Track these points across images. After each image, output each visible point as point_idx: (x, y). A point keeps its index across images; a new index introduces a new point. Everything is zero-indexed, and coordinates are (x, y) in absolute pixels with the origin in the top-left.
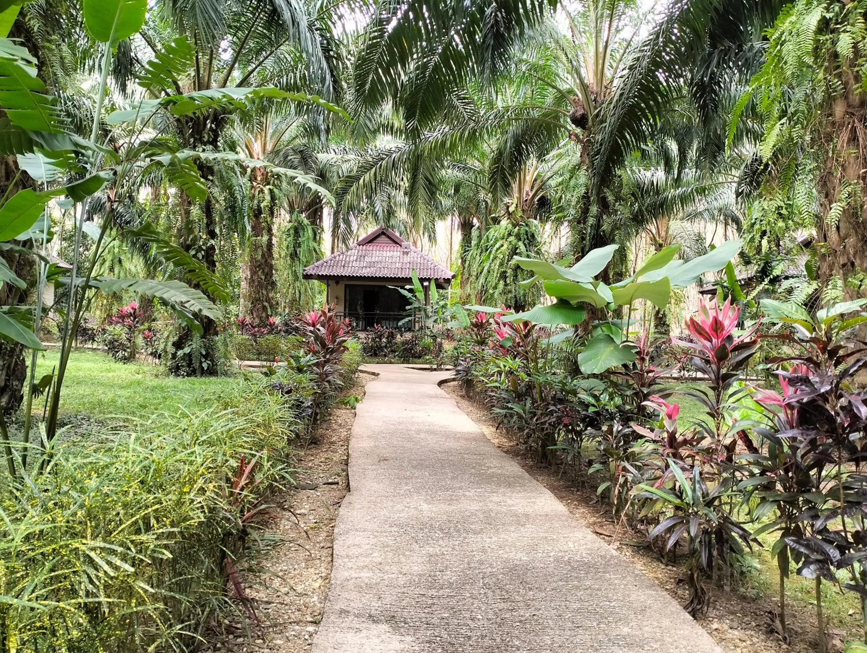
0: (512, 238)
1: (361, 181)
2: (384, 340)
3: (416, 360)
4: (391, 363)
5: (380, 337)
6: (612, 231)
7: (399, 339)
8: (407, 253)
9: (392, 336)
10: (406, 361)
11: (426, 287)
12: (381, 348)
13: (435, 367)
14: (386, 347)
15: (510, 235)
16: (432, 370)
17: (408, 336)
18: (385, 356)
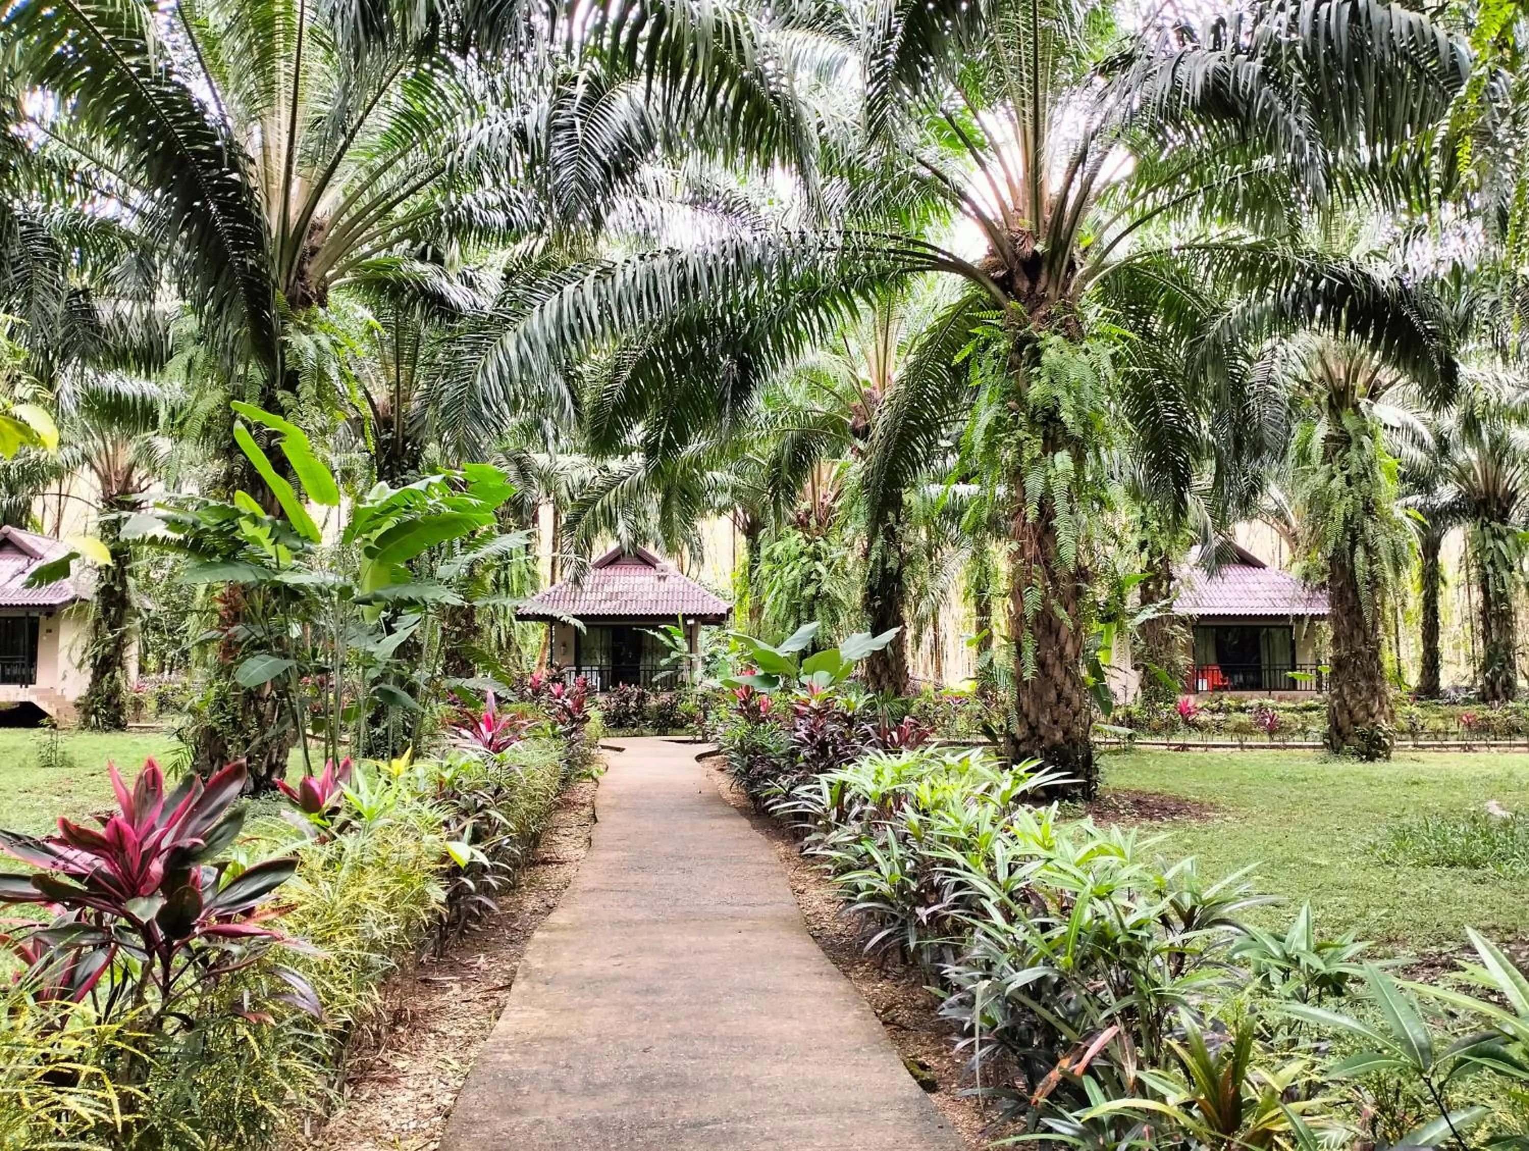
0: (804, 559)
1: (598, 506)
2: (632, 704)
3: (675, 731)
4: (642, 735)
5: (627, 701)
6: (900, 567)
7: (653, 702)
8: (665, 578)
9: (642, 697)
10: (663, 733)
11: (691, 626)
12: (627, 715)
13: (699, 738)
14: (634, 714)
15: (802, 554)
16: (695, 742)
17: (665, 697)
18: (634, 726)
